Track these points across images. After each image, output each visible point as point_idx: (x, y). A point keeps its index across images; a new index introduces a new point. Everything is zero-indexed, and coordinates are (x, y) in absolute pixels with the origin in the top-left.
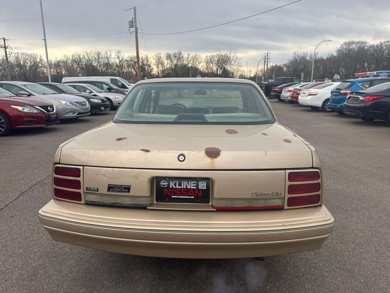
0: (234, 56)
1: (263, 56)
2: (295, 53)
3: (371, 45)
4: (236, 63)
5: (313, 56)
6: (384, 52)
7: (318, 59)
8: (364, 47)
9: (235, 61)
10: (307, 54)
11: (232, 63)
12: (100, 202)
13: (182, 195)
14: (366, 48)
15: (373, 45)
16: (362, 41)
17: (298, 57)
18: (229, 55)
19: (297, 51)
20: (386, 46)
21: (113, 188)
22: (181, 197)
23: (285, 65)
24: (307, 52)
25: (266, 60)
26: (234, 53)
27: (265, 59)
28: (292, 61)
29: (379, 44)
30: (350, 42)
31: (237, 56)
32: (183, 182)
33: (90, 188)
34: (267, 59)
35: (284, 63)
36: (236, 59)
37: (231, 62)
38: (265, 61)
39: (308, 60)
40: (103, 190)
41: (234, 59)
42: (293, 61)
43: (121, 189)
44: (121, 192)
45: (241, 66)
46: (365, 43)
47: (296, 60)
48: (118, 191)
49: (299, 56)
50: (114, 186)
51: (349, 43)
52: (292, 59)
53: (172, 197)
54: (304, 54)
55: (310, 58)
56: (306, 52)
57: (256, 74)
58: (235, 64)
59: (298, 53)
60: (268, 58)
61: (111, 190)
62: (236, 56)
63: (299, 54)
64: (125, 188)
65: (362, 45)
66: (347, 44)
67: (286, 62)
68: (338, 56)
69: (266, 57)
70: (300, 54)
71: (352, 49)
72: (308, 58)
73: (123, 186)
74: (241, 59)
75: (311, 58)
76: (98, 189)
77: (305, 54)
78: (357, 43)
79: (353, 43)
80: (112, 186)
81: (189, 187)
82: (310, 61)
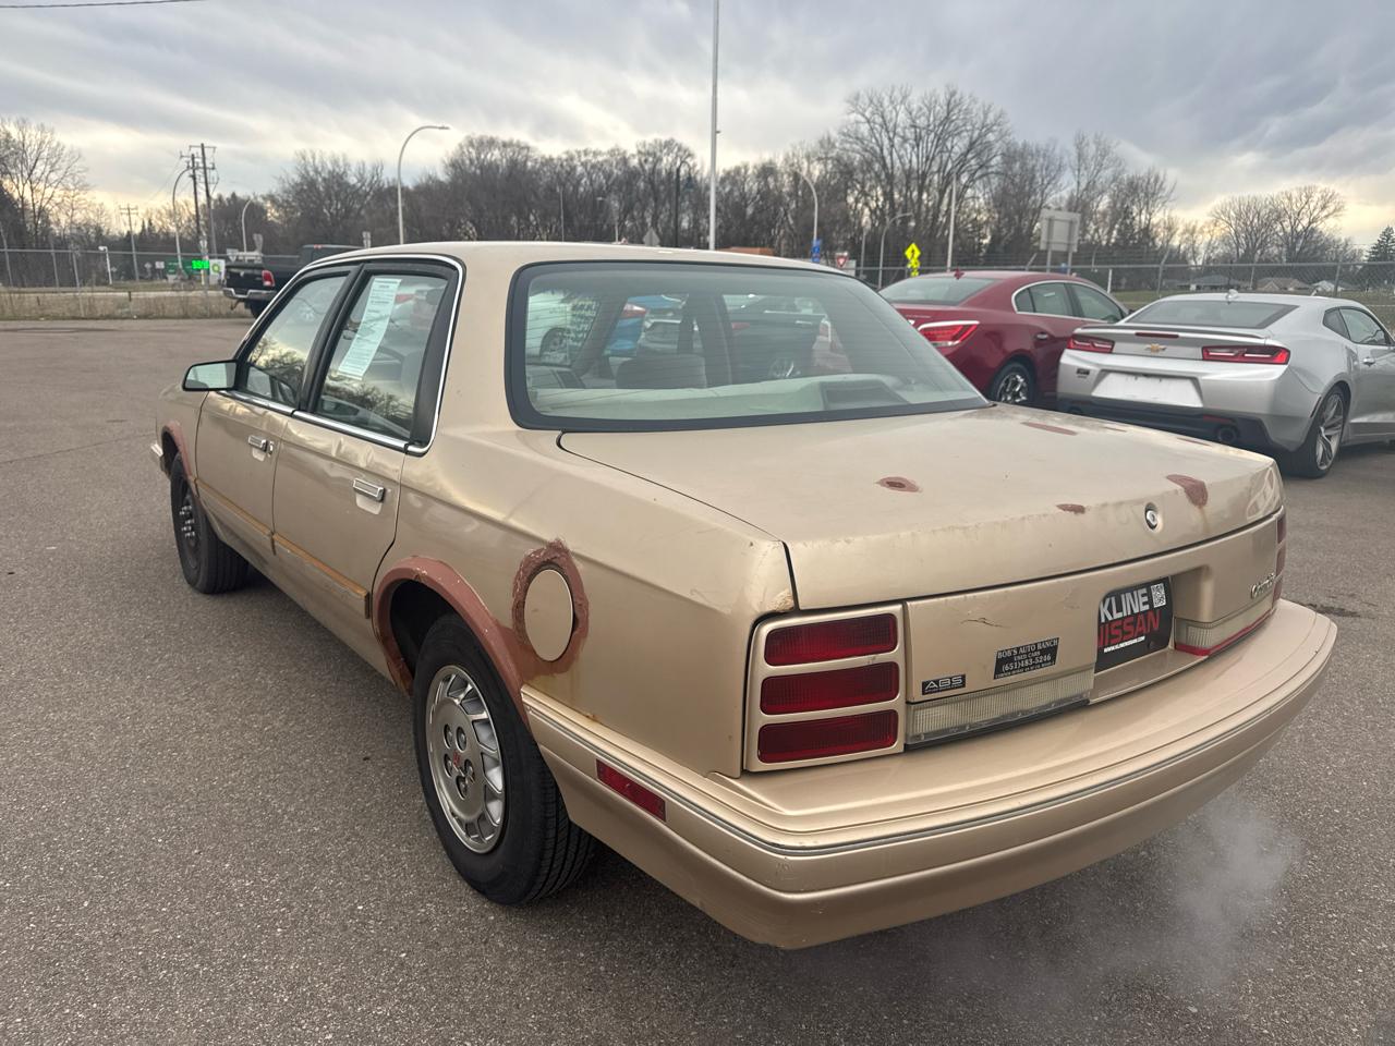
0: (42, 142)
1: (182, 156)
2: (304, 158)
3: (543, 157)
4: (61, 173)
5: (368, 176)
6: (579, 182)
7: (386, 186)
8: (525, 162)
9: (53, 165)
10: (347, 165)
11: (38, 172)
12: (963, 727)
13: (1112, 642)
14: (529, 164)
15: (547, 156)
16: (518, 142)
17: (316, 171)
18: (15, 134)
19: (311, 151)
20: (582, 164)
21: (1009, 660)
22: (1122, 645)
23: (271, 198)
24: (344, 160)
25: (199, 173)
26: (42, 128)
27: (194, 168)
28: (297, 184)
29: (564, 157)
30: (485, 141)
31: (58, 145)
32: (1123, 596)
33: (937, 682)
34: (205, 168)
35: (265, 192)
36: (56, 154)
37: (31, 163)
38: (194, 177)
39: (354, 185)
40: (980, 675)
41: (45, 154)
42: (302, 184)
43: (1034, 659)
44: (1034, 666)
45: (85, 187)
46: (528, 148)
47: (312, 184)
48: (1024, 669)
49: (320, 169)
50: (1015, 652)
51: (482, 143)
52: (297, 179)
53: (1106, 650)
54: (335, 163)
55: (359, 181)
56: (341, 159)
57: (150, 223)
58: (53, 176)
59: (314, 158)
60: (209, 165)
61: (1007, 668)
62: (54, 144)
63: (317, 161)
64: (1044, 652)
65: (519, 153)
66: (476, 145)
67: (274, 188)
68: (453, 183)
69: (199, 160)
70: (323, 163)
71: (491, 164)
72: (353, 180)
73: (1039, 647)
74: (77, 155)
75: (361, 179)
76: (963, 677)
77: (341, 163)
78: (505, 145)
79: (492, 143)
80: (1009, 654)
81: (1136, 611)
82: (360, 192)
